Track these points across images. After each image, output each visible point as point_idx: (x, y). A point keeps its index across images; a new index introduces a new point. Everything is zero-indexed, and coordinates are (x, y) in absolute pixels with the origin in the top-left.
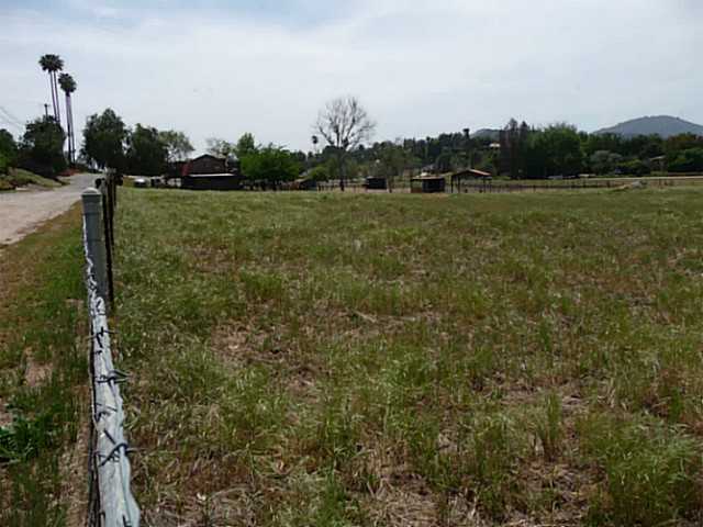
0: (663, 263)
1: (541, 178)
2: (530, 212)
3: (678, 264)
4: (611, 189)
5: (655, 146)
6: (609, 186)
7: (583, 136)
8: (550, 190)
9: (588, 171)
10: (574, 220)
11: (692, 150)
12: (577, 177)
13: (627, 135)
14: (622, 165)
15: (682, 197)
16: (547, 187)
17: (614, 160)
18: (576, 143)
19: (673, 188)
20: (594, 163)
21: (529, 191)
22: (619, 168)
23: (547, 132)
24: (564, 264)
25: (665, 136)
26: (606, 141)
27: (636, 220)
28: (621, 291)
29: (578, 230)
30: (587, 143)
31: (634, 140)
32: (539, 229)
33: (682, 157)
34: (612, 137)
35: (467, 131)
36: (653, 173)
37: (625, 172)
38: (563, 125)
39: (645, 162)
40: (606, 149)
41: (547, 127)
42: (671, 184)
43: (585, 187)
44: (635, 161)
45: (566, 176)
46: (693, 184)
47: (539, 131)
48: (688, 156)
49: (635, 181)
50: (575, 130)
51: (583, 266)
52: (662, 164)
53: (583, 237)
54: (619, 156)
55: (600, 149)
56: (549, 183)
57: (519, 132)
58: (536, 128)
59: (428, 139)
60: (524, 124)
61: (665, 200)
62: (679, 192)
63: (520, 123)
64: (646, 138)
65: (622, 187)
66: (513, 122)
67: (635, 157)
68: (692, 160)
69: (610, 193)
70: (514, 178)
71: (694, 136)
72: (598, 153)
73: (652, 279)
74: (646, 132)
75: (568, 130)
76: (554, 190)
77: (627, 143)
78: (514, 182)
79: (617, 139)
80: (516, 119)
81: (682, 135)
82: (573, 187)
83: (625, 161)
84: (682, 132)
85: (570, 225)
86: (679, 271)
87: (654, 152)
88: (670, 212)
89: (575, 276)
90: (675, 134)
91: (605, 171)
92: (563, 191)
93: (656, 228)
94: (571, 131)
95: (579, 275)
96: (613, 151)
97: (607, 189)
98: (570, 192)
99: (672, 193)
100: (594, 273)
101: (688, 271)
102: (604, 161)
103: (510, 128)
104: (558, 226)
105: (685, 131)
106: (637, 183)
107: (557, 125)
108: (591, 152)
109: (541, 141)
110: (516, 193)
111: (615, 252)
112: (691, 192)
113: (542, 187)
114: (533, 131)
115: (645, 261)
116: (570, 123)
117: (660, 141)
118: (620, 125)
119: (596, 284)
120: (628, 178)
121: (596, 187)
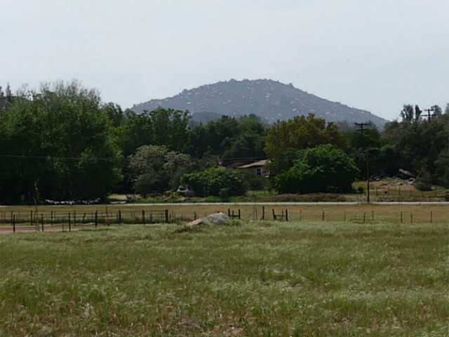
1: (29, 202)
4: (174, 226)
5: (250, 140)
7: (114, 114)
8: (49, 229)
9: (126, 188)
11: (320, 150)
12: (104, 201)
13: (200, 114)
14: (193, 175)
17: (177, 164)
18: (101, 128)
23: (38, 101)
25: (270, 118)
27: (219, 295)
30: (122, 128)
31: (212, 128)
33: (302, 164)
34: (171, 118)
36: (250, 193)
37: (199, 190)
39: (234, 173)
40: (160, 142)
42: (285, 217)
43: (120, 221)
44: (215, 170)
45: (81, 197)
47: (21, 99)
48: (313, 161)
49: (214, 211)
56: (44, 211)
61: (273, 250)
62: (299, 235)
64: (234, 122)
69: (170, 236)
71: (320, 123)
72: (145, 150)
74: (236, 110)
77: (200, 131)
79: (181, 124)
81: (299, 121)
82: (97, 222)
83: (196, 168)
85: (88, 310)
87: (252, 152)
88: (281, 278)
90: (287, 117)
91: (159, 188)
93: (256, 313)
94: (89, 102)
96: (175, 148)
98: (91, 233)
99: (284, 235)
102: (156, 168)
108: (129, 149)
109: (27, 121)
112: (321, 235)
117: (259, 129)
120: (203, 204)
121: (143, 222)
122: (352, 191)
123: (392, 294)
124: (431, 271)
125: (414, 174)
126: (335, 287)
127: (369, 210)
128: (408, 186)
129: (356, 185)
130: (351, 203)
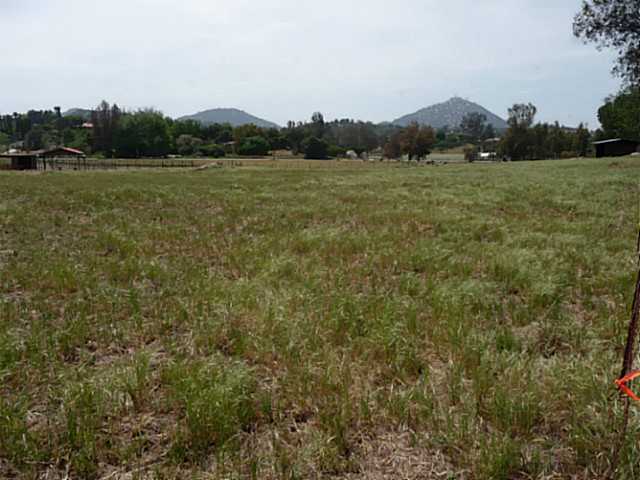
0: (233, 230)
1: (135, 158)
2: (122, 190)
3: (244, 230)
4: (195, 168)
5: (227, 133)
6: (192, 166)
7: (169, 121)
8: (143, 169)
9: (175, 152)
10: (161, 196)
11: (255, 138)
12: (166, 158)
13: (205, 122)
14: (202, 147)
15: (249, 175)
16: (140, 166)
17: (197, 142)
18: (164, 126)
19: (243, 168)
20: (181, 145)
21: (123, 170)
22: (201, 150)
23: (136, 116)
24: (153, 235)
25: (235, 124)
26: (188, 127)
27: (213, 195)
28: (200, 255)
29: (166, 205)
30: (173, 127)
31: (211, 127)
32: (131, 204)
33: (248, 143)
34: (194, 124)
35: (58, 109)
36: (227, 155)
37: (206, 154)
38: (151, 111)
39: (220, 147)
40: (189, 133)
41: (137, 110)
42: (241, 165)
43: (172, 166)
44: (212, 146)
45: (155, 156)
46: (257, 165)
47: (130, 114)
48: (252, 142)
49: (212, 162)
50: (162, 115)
51: (170, 236)
52: (233, 147)
53: (170, 210)
54: (199, 140)
55: (184, 133)
56: (141, 161)
57: (111, 114)
58: (126, 111)
59: (15, 114)
60: (115, 106)
61: (236, 177)
62: (247, 171)
63: (111, 106)
64: (220, 126)
65: (203, 167)
66: (105, 104)
67: (213, 141)
68: (255, 145)
69: (193, 172)
70: (109, 157)
71: (255, 127)
72: (183, 136)
73: (224, 243)
74: (221, 121)
75: (155, 114)
76: (146, 169)
77: (206, 129)
78: (109, 161)
79: (197, 126)
80: (107, 101)
81: (246, 126)
82: (163, 166)
83: (204, 144)
84: (246, 122)
85: (159, 200)
86: (245, 236)
87: (227, 138)
88: (238, 188)
89: (162, 246)
90: (241, 124)
91: (189, 153)
92: (154, 169)
93: (227, 201)
94: (159, 116)
95: (166, 244)
96: (195, 136)
97: (191, 168)
98: (160, 170)
99: (241, 172)
100: (178, 242)
101: (251, 235)
102: (188, 144)
103: (101, 109)
104: (148, 201)
105: (249, 122)
106: (213, 164)
107: (146, 110)
108: (176, 136)
109: (132, 123)
110: (110, 171)
111: (195, 223)
112: (255, 172)
113: (136, 165)
114: (125, 114)
115: (219, 228)
116: (157, 109)
117: (230, 129)
118: (200, 114)
119: (180, 251)
120: (208, 159)
121: (182, 166)
122: (267, 155)
123: (282, 194)
124: (298, 186)
125: (292, 148)
126: (261, 192)
127: (273, 162)
128: (290, 153)
129: (270, 152)
130: (267, 159)
